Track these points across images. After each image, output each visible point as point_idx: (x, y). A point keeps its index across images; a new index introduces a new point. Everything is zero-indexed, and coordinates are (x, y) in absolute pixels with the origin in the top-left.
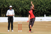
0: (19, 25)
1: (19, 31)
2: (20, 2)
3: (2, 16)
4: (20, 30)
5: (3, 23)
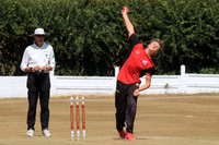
1: (75, 134)
2: (79, 11)
3: (3, 70)
4: (78, 128)
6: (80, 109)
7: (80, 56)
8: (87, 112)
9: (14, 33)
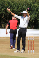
0: (30, 42)
3: (3, 26)
4: (31, 49)
5: (3, 38)
6: (32, 42)
7: (32, 22)
8: (35, 43)
9: (7, 12)
